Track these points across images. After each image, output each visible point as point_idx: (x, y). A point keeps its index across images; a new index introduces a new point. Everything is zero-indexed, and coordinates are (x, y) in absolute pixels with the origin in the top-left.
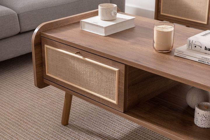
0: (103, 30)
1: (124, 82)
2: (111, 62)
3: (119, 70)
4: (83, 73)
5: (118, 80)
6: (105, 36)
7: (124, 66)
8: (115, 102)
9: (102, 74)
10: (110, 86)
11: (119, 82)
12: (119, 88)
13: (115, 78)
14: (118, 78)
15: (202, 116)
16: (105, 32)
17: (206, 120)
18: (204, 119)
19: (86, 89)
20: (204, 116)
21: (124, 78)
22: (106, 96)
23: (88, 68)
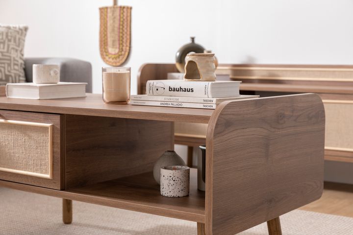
0: (37, 91)
1: (59, 141)
2: (42, 116)
3: (53, 126)
4: (4, 144)
5: (52, 140)
6: (39, 99)
7: (59, 117)
8: (48, 176)
9: (30, 137)
10: (41, 153)
11: (53, 143)
12: (53, 152)
13: (48, 139)
14: (52, 137)
15: (169, 178)
16: (40, 94)
17: (175, 184)
18: (172, 182)
19: (9, 168)
20: (171, 178)
21: (59, 136)
22: (36, 171)
23: (11, 135)
